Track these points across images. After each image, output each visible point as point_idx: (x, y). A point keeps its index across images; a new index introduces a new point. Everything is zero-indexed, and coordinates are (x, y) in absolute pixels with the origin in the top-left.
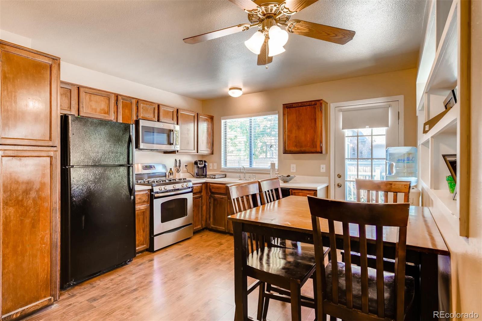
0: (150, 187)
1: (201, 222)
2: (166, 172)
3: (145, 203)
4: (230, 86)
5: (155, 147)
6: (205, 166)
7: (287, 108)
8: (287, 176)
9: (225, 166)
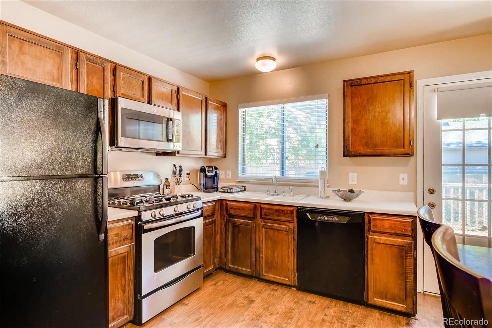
0: (135, 213)
1: (214, 261)
2: (159, 183)
3: (127, 241)
4: (258, 54)
5: (143, 144)
6: (216, 174)
7: (351, 86)
8: (349, 191)
9: (243, 174)
